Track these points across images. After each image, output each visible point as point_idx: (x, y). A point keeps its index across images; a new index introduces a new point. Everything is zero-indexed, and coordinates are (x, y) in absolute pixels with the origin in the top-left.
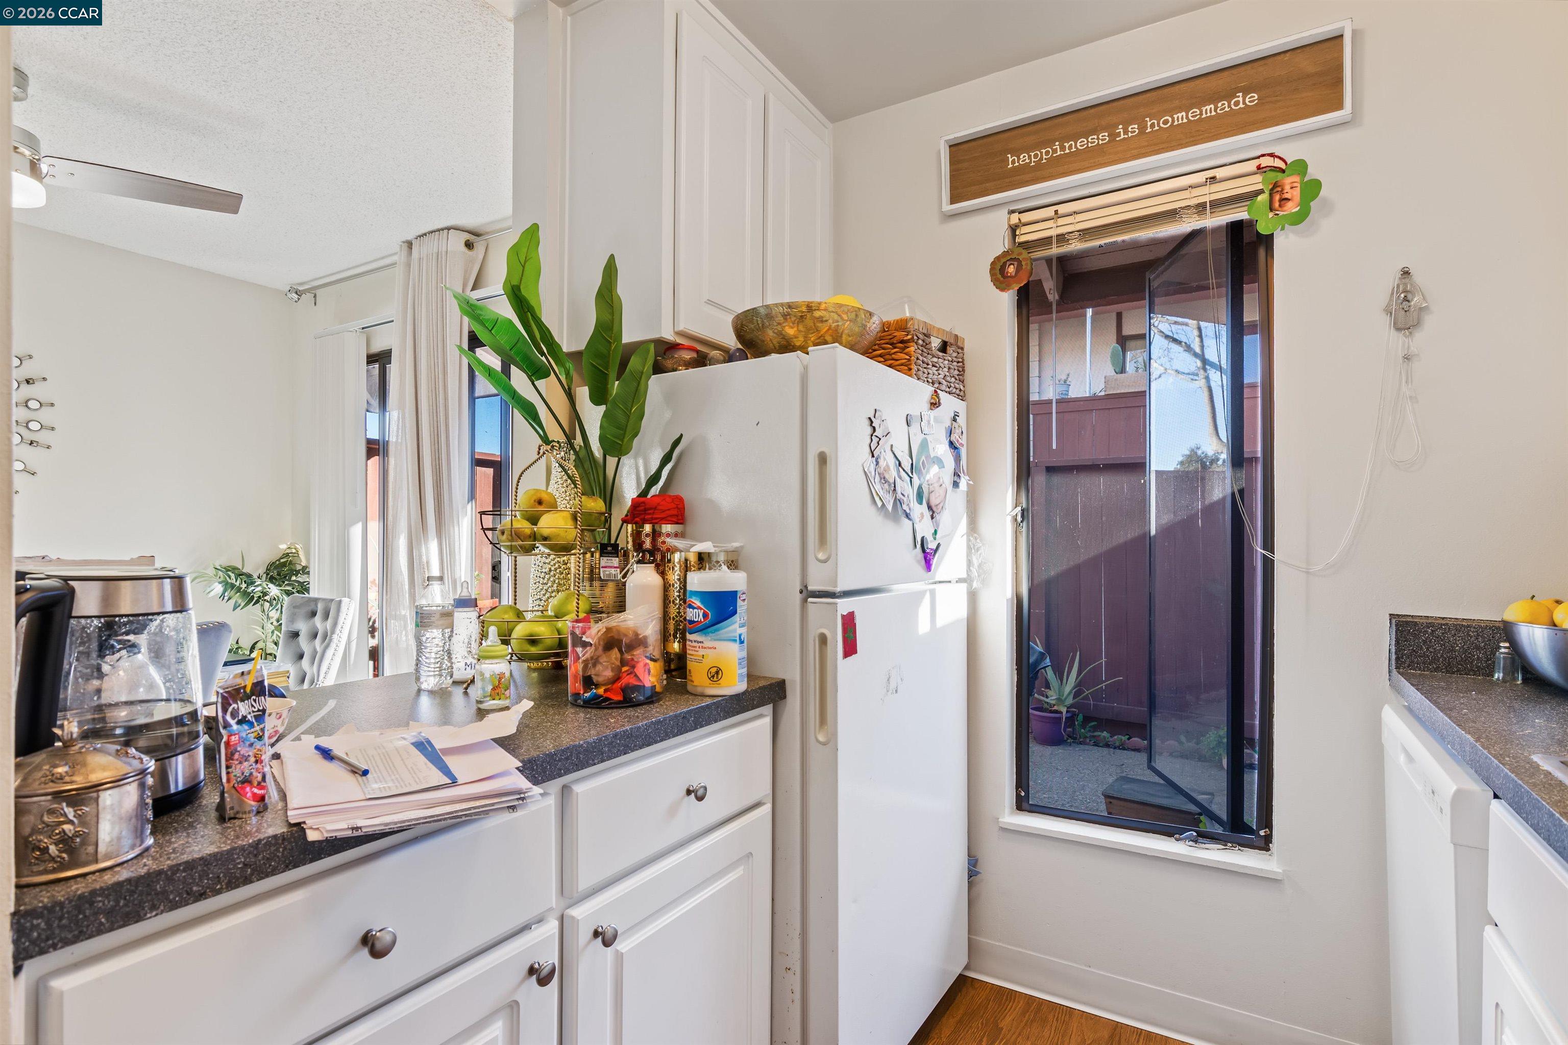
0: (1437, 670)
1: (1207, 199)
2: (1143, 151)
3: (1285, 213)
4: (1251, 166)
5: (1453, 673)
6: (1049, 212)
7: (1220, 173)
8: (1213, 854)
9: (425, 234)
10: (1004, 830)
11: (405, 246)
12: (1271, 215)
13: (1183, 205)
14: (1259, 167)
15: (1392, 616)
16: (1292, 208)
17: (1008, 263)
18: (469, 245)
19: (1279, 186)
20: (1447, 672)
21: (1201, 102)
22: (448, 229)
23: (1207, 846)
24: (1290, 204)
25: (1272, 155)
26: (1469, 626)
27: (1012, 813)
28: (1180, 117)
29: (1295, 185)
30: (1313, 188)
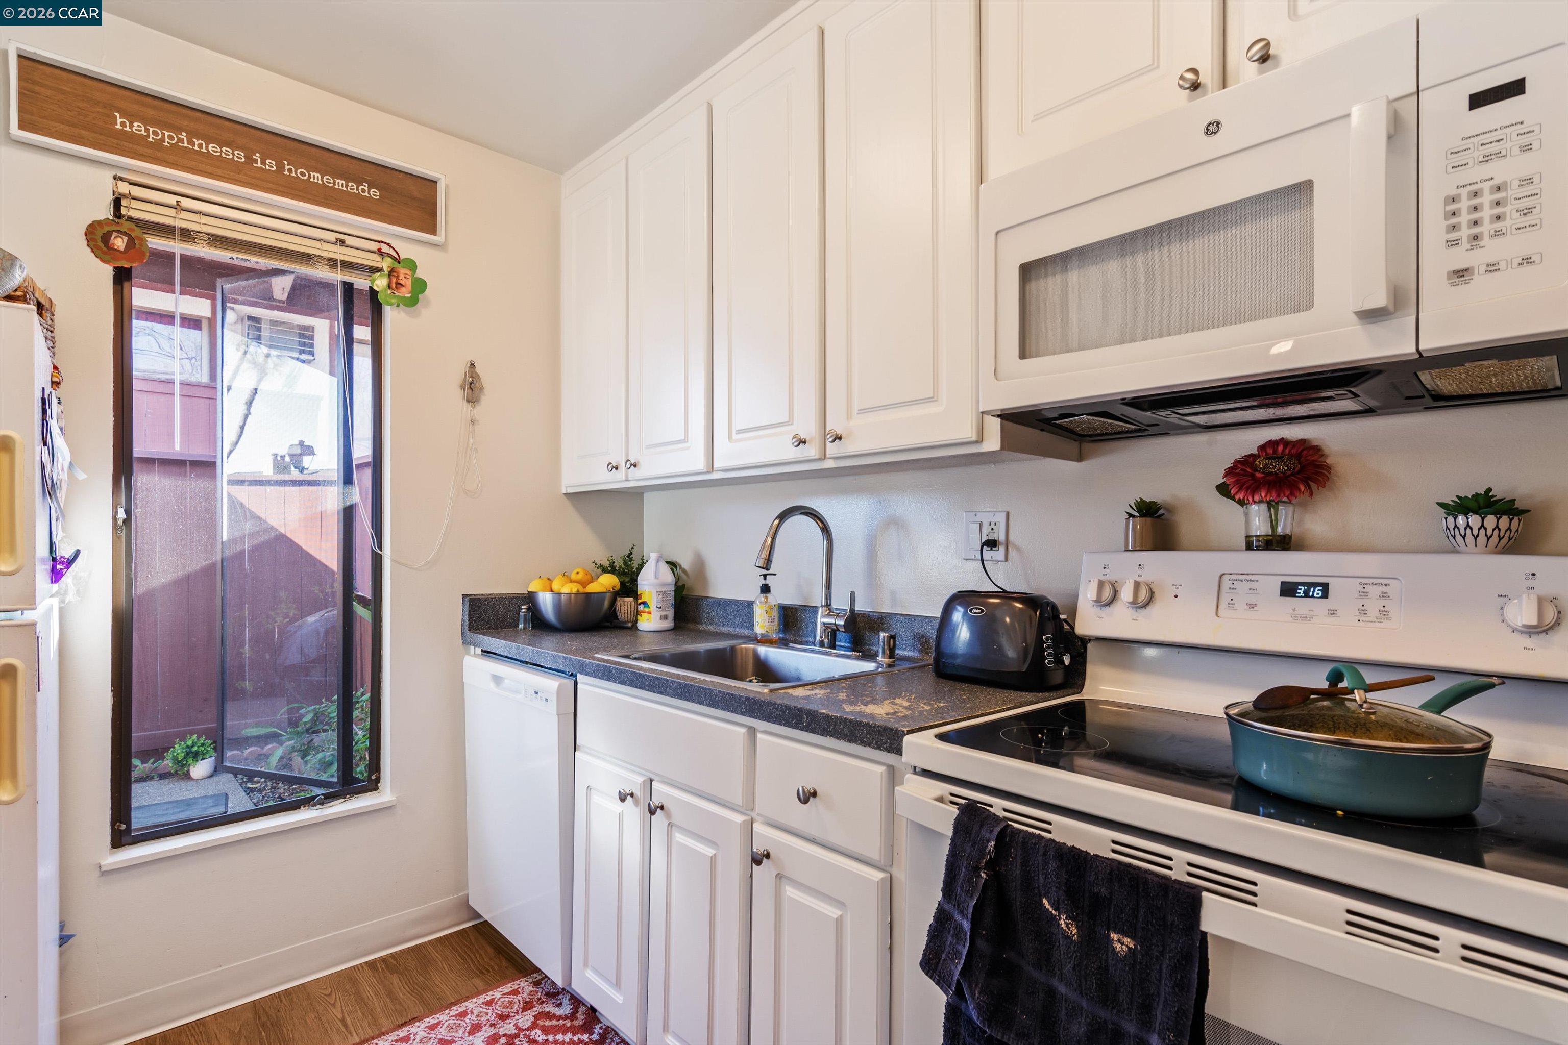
0: (490, 628)
1: (339, 257)
2: (281, 189)
3: (400, 295)
4: (374, 246)
5: (498, 628)
6: (172, 200)
7: (349, 241)
8: (339, 807)
10: (105, 873)
12: (389, 292)
13: (317, 254)
14: (379, 250)
15: (464, 596)
16: (405, 293)
17: (114, 234)
19: (395, 272)
20: (495, 628)
21: (336, 174)
23: (332, 804)
24: (403, 289)
25: (388, 244)
26: (506, 598)
27: (111, 854)
28: (316, 177)
29: (407, 276)
30: (420, 286)
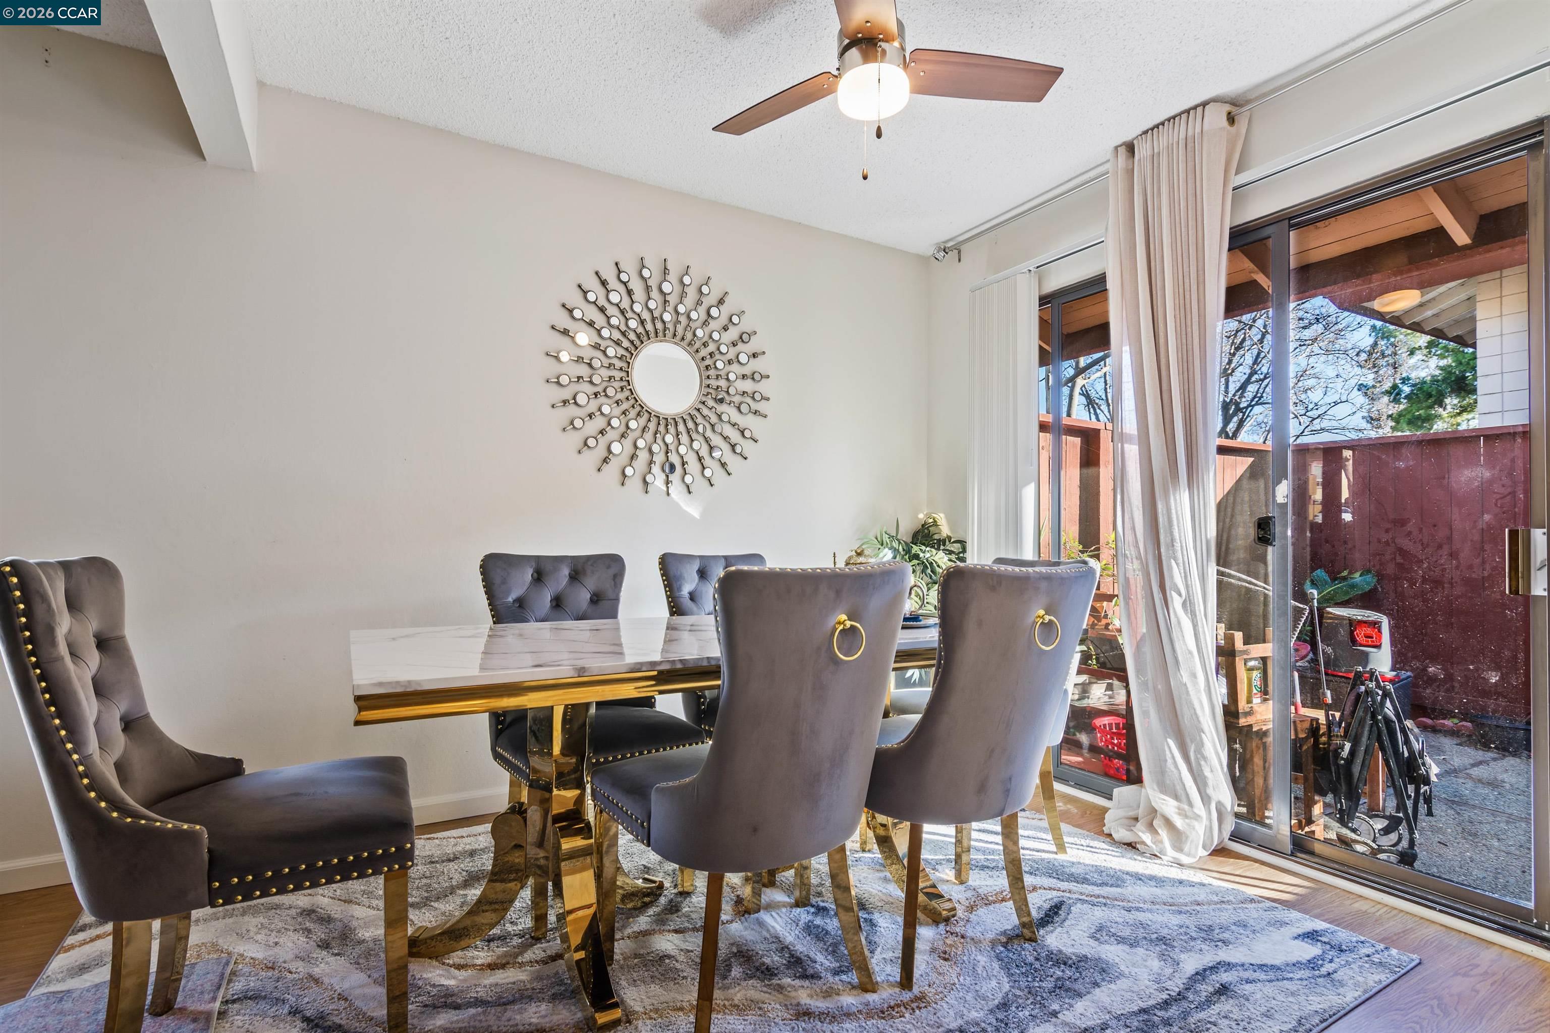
9: (1163, 124)
11: (1122, 151)
18: (1231, 119)
22: (1204, 104)
